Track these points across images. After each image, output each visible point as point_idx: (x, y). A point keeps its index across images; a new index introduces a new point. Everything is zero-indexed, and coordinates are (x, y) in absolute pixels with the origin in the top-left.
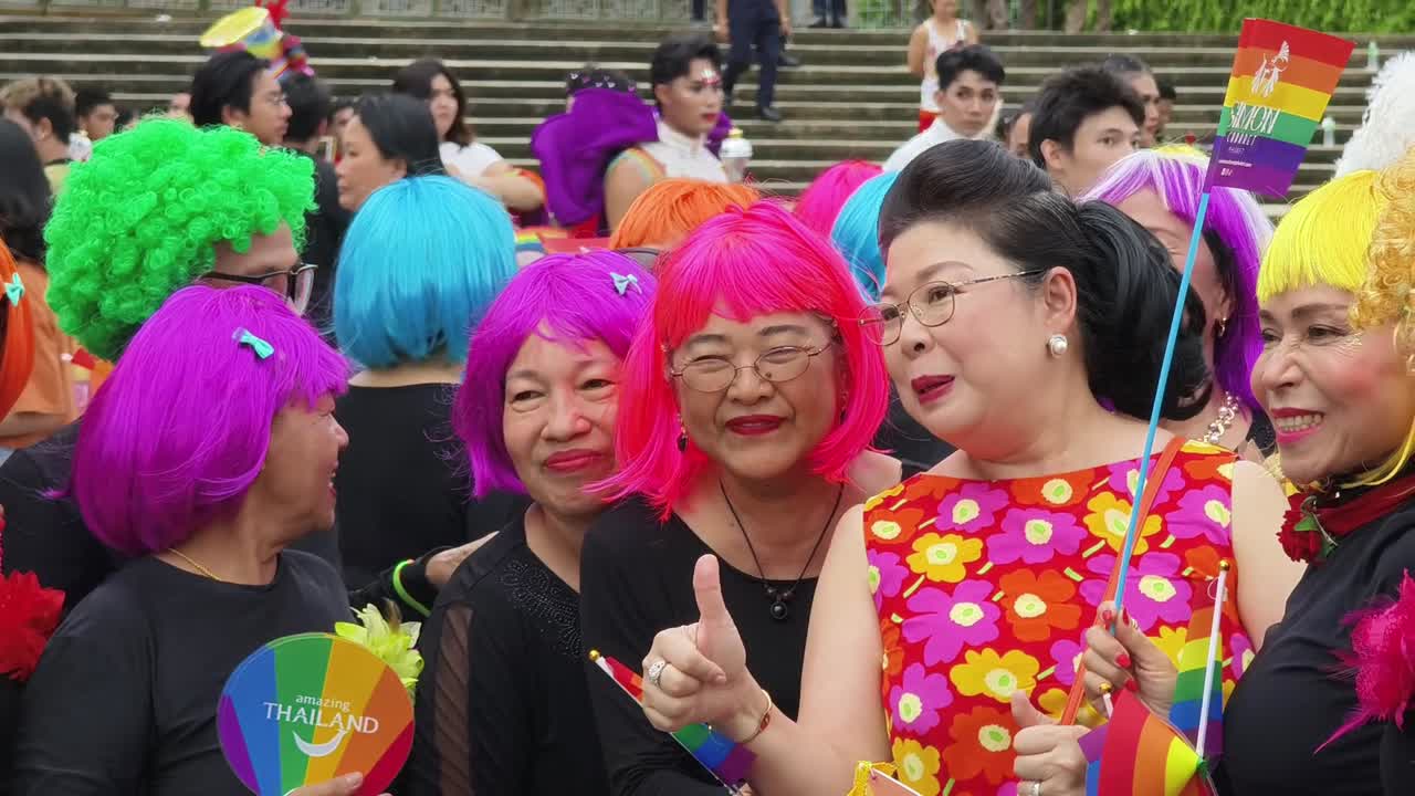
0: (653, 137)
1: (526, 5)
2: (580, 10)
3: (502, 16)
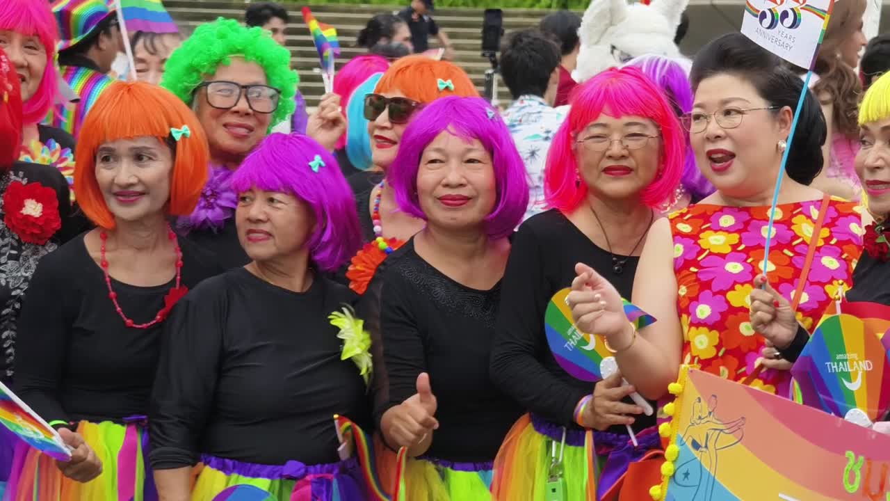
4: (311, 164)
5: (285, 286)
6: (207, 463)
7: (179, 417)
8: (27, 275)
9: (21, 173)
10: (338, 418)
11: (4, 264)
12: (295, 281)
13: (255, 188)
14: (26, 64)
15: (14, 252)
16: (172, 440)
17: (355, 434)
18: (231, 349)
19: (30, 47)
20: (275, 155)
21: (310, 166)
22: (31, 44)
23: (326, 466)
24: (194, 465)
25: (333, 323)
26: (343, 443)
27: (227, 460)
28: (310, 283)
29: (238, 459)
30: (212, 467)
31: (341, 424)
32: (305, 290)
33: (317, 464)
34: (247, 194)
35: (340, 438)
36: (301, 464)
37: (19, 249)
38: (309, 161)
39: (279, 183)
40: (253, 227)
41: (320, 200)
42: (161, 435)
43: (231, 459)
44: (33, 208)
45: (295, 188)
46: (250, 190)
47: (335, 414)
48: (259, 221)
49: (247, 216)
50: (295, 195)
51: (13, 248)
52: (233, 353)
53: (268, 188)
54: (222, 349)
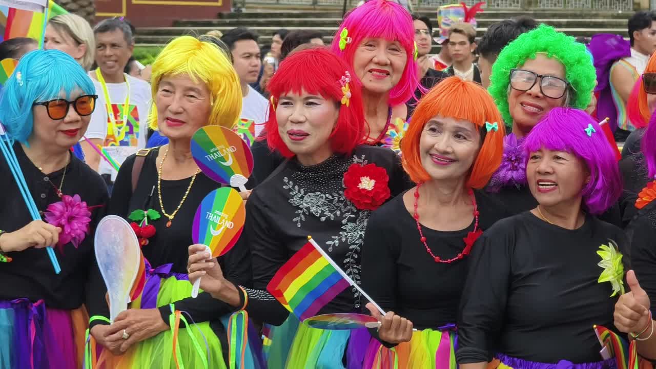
0: (629, 55)
1: (530, 3)
2: (555, 5)
3: (519, 8)
4: (586, 130)
5: (561, 225)
6: (503, 361)
7: (478, 324)
8: (361, 233)
9: (363, 157)
10: (596, 327)
11: (344, 225)
12: (570, 222)
13: (543, 149)
14: (389, 62)
15: (353, 216)
16: (472, 342)
17: (613, 339)
18: (517, 273)
19: (393, 50)
20: (558, 123)
21: (586, 132)
22: (394, 47)
23: (591, 364)
24: (490, 361)
25: (599, 253)
26: (604, 346)
27: (515, 359)
28: (582, 223)
29: (523, 358)
30: (505, 364)
31: (600, 333)
32: (577, 228)
33: (583, 363)
34: (537, 154)
35: (602, 344)
36: (570, 363)
37: (357, 214)
38: (584, 128)
39: (562, 143)
40: (542, 177)
41: (594, 157)
42: (465, 338)
43: (518, 358)
44: (367, 184)
45: (575, 148)
46: (540, 150)
47: (595, 324)
48: (547, 173)
49: (537, 170)
50: (574, 153)
51: (353, 213)
52: (518, 276)
53: (553, 148)
54: (511, 273)
